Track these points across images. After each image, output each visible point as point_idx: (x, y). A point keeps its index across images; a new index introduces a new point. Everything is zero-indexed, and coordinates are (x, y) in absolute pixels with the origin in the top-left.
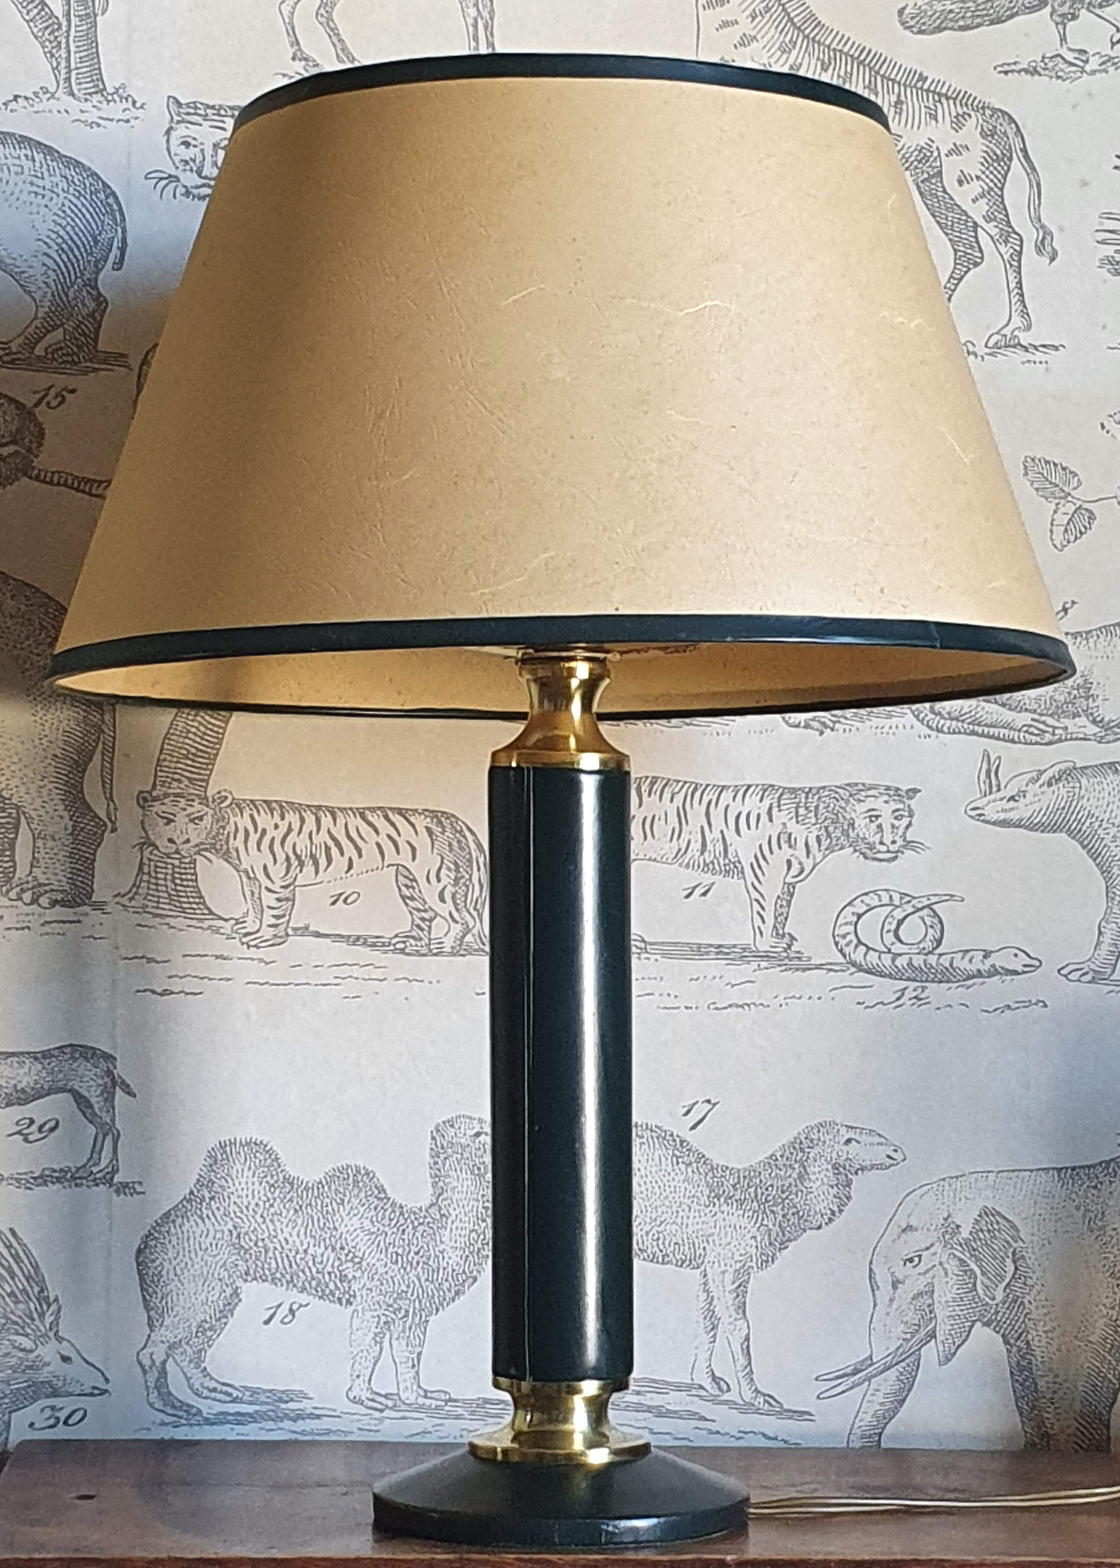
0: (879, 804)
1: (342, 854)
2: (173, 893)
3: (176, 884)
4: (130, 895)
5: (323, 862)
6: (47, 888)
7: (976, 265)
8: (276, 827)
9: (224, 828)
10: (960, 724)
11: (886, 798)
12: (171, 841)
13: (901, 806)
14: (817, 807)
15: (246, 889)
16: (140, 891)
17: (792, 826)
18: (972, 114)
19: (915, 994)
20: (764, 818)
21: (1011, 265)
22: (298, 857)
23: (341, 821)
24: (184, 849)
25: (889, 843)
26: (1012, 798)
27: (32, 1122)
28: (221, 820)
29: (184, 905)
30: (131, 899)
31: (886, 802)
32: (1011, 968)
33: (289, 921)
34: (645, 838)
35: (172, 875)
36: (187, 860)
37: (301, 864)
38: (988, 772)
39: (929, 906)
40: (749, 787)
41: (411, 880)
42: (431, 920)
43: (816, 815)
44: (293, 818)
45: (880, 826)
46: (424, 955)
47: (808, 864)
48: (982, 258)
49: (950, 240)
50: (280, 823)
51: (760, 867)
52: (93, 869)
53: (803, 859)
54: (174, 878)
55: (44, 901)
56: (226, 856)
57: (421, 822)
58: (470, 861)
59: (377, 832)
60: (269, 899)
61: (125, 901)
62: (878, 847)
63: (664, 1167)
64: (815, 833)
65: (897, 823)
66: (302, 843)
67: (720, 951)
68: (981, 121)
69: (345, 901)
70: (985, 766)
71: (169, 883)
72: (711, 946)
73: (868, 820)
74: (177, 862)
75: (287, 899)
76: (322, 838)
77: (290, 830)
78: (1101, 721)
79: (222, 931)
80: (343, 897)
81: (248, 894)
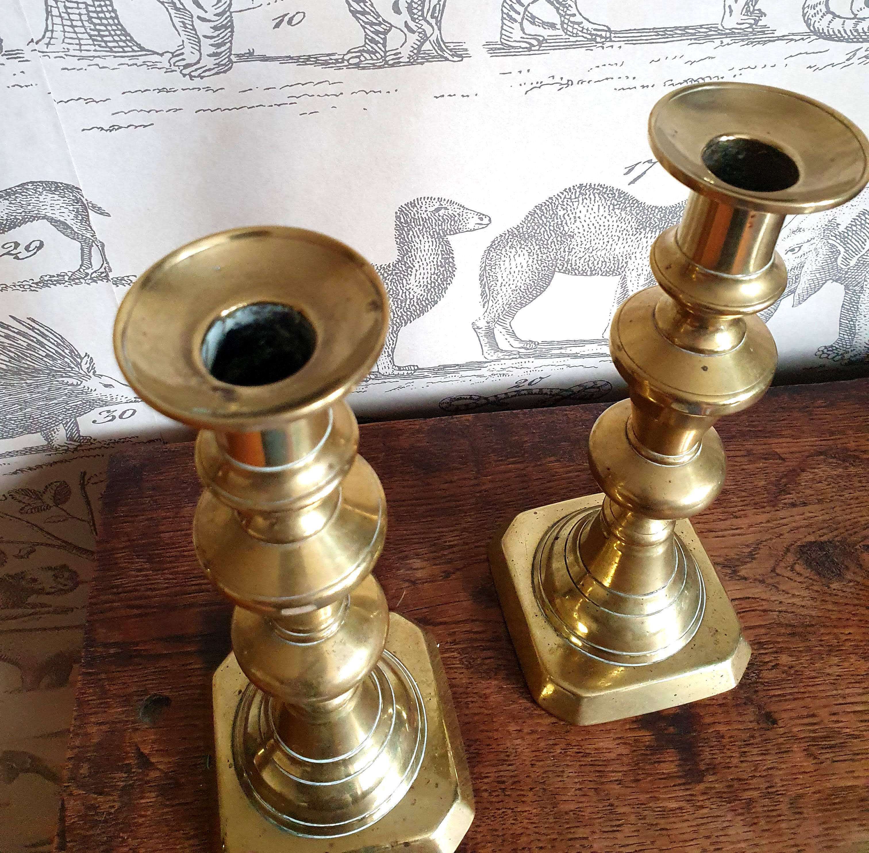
2: (92, 33)
4: (46, 40)
15: (176, 20)
16: (55, 35)
27: (17, 244)
29: (109, 44)
30: (48, 44)
33: (230, 48)
35: (88, 15)
42: (386, 32)
54: (90, 18)
60: (204, 29)
63: (602, 213)
67: (684, 32)
69: (290, 22)
71: (86, 24)
75: (225, 27)
79: (159, 65)
80: (286, 19)
81: (178, 25)
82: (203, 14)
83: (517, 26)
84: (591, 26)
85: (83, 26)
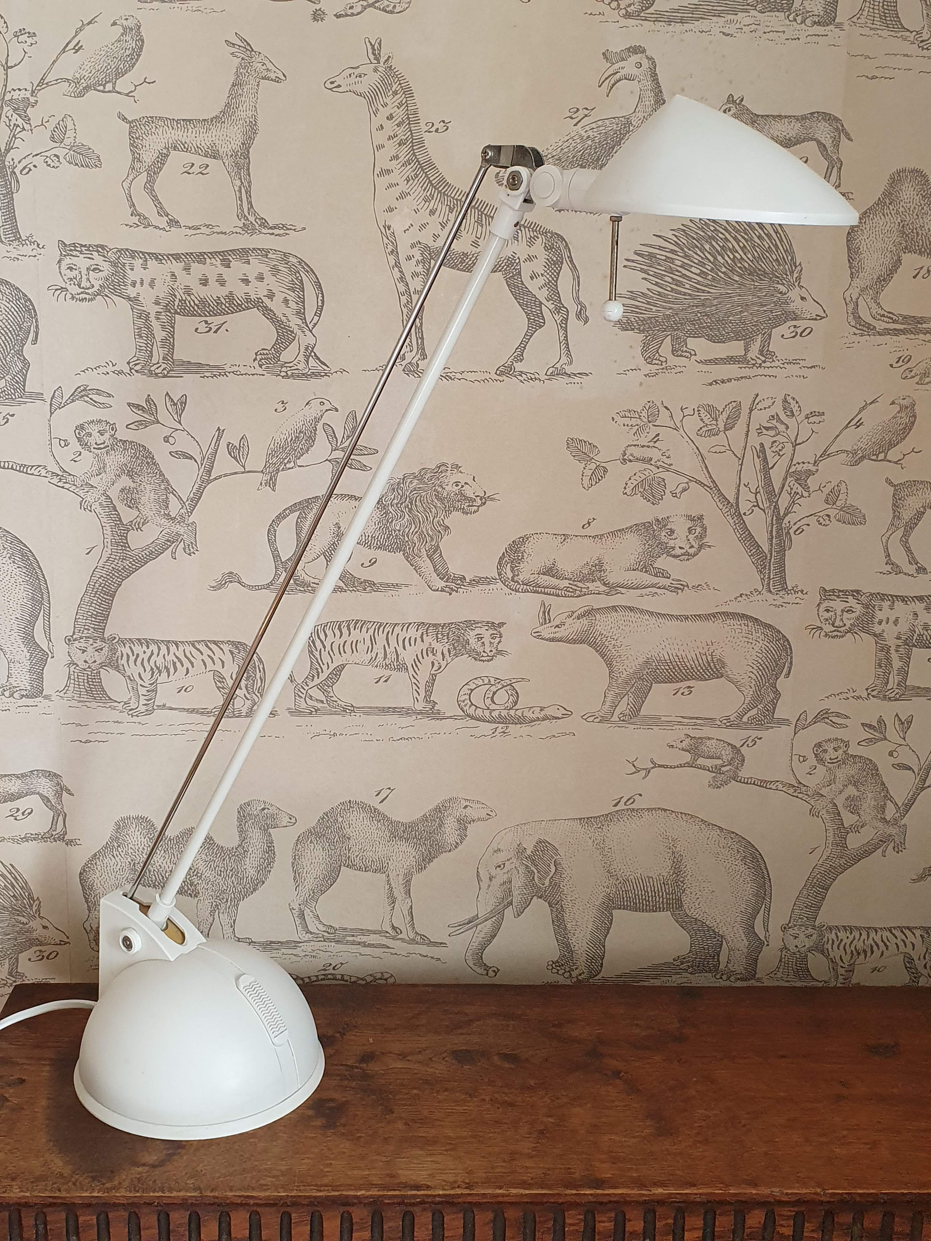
0: (482, 631)
1: (183, 666)
2: (88, 689)
3: (90, 685)
4: (64, 691)
5: (172, 670)
6: (18, 689)
7: (541, 327)
8: (145, 652)
9: (115, 654)
10: (528, 587)
11: (487, 628)
12: (86, 661)
13: (495, 632)
14: (448, 634)
15: (129, 686)
16: (69, 689)
17: (435, 645)
18: (539, 236)
19: (502, 730)
20: (419, 640)
21: (562, 327)
22: (158, 668)
23: (181, 648)
24: (94, 666)
25: (488, 652)
26: (557, 626)
27: (18, 810)
28: (113, 650)
29: (95, 696)
30: (65, 693)
31: (487, 630)
32: (555, 716)
33: (154, 702)
34: (353, 652)
36: (95, 672)
37: (160, 672)
38: (544, 612)
39: (510, 684)
40: (410, 624)
41: (222, 678)
43: (447, 638)
44: (153, 647)
45: (483, 643)
46: (230, 717)
47: (444, 664)
48: (544, 323)
49: (526, 313)
50: (146, 650)
51: (416, 666)
52: (42, 678)
53: (441, 661)
54: (88, 681)
55: (16, 695)
56: (117, 668)
57: (226, 648)
58: (255, 668)
59: (202, 654)
60: (143, 691)
61: (62, 694)
62: (482, 653)
63: (365, 822)
64: (447, 647)
65: (492, 641)
66: (160, 661)
67: (394, 710)
68: (544, 241)
69: (185, 690)
70: (542, 609)
71: (86, 684)
72: (390, 708)
73: (476, 640)
74: (89, 673)
75: (153, 691)
76: (171, 657)
77: (152, 654)
78: (608, 584)
79: (117, 708)
80: (184, 688)
81: (130, 688)
82: (143, 684)
83: (302, 700)
84: (343, 704)
85: (84, 685)
